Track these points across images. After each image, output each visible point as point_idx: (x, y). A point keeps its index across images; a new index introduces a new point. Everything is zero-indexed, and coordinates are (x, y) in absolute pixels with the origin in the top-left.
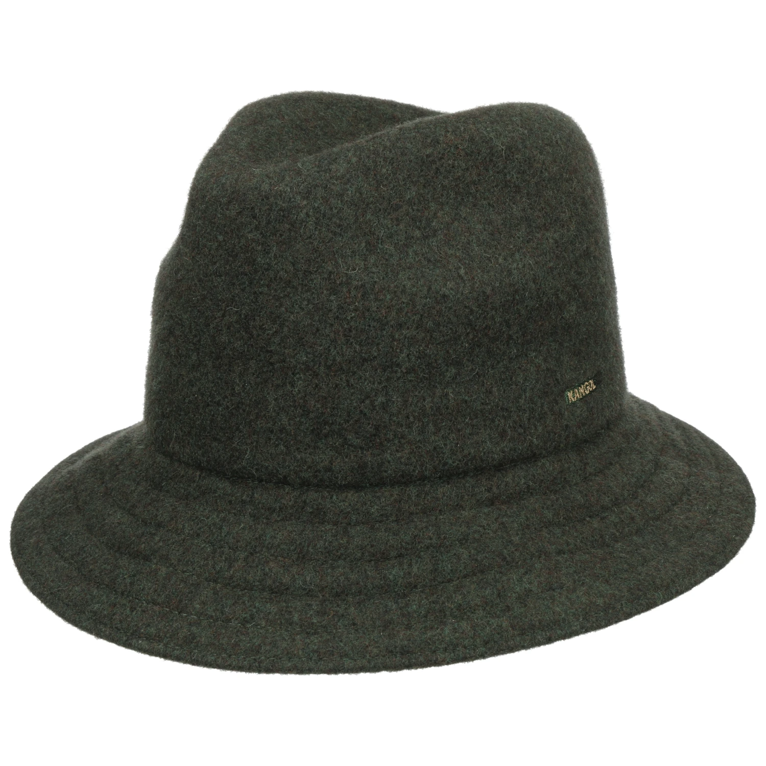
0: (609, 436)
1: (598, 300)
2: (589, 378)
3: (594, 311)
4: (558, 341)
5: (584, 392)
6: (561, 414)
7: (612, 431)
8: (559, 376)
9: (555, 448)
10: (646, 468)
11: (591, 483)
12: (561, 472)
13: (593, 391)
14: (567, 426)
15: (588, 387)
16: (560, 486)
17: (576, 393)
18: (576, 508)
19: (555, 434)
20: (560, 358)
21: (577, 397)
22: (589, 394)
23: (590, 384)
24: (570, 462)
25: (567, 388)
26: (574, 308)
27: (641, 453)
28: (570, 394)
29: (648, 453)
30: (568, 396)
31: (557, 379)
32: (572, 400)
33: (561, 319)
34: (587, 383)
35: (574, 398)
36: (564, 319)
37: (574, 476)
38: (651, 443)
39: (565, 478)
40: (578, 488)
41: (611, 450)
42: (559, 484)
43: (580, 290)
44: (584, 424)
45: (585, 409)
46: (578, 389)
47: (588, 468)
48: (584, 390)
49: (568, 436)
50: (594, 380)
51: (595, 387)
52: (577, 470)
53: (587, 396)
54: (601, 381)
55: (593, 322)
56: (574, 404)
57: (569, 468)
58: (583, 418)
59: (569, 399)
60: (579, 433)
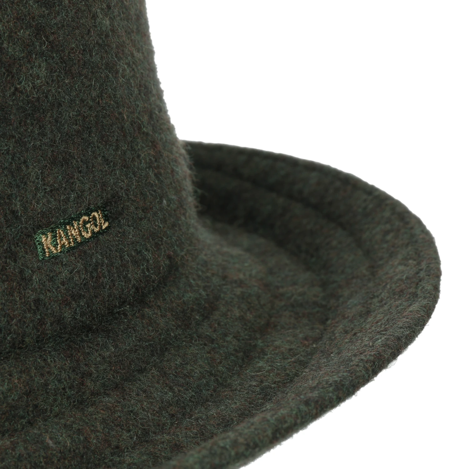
0: (143, 317)
1: (96, 58)
2: (92, 207)
3: (90, 80)
4: (14, 137)
5: (81, 235)
6: (25, 281)
7: (150, 307)
8: (18, 206)
9: (13, 346)
10: (220, 368)
11: (91, 409)
12: (28, 394)
13: (102, 232)
14: (37, 301)
15: (88, 226)
16: (24, 421)
17: (60, 237)
18: (55, 460)
19: (12, 319)
20: (19, 169)
21: (63, 246)
22: (90, 237)
23: (94, 218)
24: (48, 373)
25: (40, 227)
26: (43, 72)
27: (212, 341)
28: (46, 240)
29: (229, 339)
30: (41, 244)
31: (13, 212)
32: (51, 252)
33: (14, 94)
34: (86, 218)
35: (56, 246)
36: (21, 92)
37: (55, 400)
38: (242, 318)
39: (36, 406)
40: (63, 421)
41: (145, 344)
42: (23, 417)
43: (51, 38)
44: (76, 297)
45: (80, 266)
46: (65, 231)
47: (88, 383)
48: (80, 231)
49: (41, 322)
50: (103, 211)
51: (107, 224)
52: (64, 389)
53: (85, 241)
54: (121, 214)
55: (93, 100)
56: (54, 258)
57: (46, 385)
58: (76, 285)
59: (44, 250)
60: (67, 314)
